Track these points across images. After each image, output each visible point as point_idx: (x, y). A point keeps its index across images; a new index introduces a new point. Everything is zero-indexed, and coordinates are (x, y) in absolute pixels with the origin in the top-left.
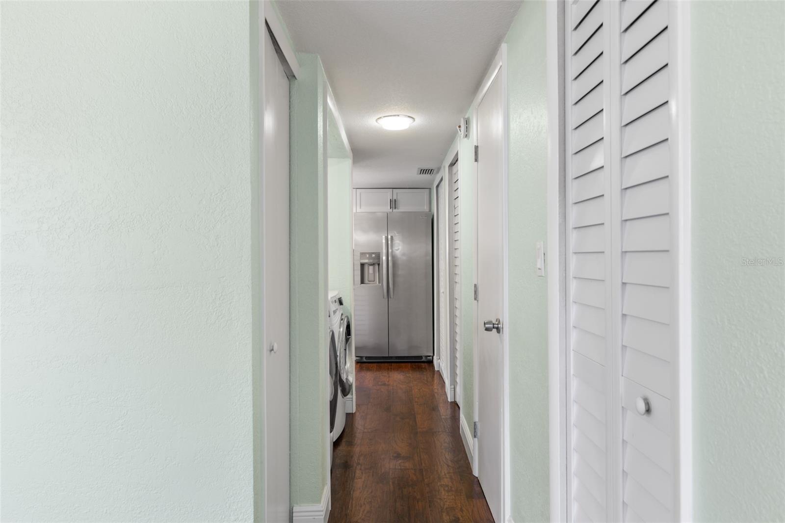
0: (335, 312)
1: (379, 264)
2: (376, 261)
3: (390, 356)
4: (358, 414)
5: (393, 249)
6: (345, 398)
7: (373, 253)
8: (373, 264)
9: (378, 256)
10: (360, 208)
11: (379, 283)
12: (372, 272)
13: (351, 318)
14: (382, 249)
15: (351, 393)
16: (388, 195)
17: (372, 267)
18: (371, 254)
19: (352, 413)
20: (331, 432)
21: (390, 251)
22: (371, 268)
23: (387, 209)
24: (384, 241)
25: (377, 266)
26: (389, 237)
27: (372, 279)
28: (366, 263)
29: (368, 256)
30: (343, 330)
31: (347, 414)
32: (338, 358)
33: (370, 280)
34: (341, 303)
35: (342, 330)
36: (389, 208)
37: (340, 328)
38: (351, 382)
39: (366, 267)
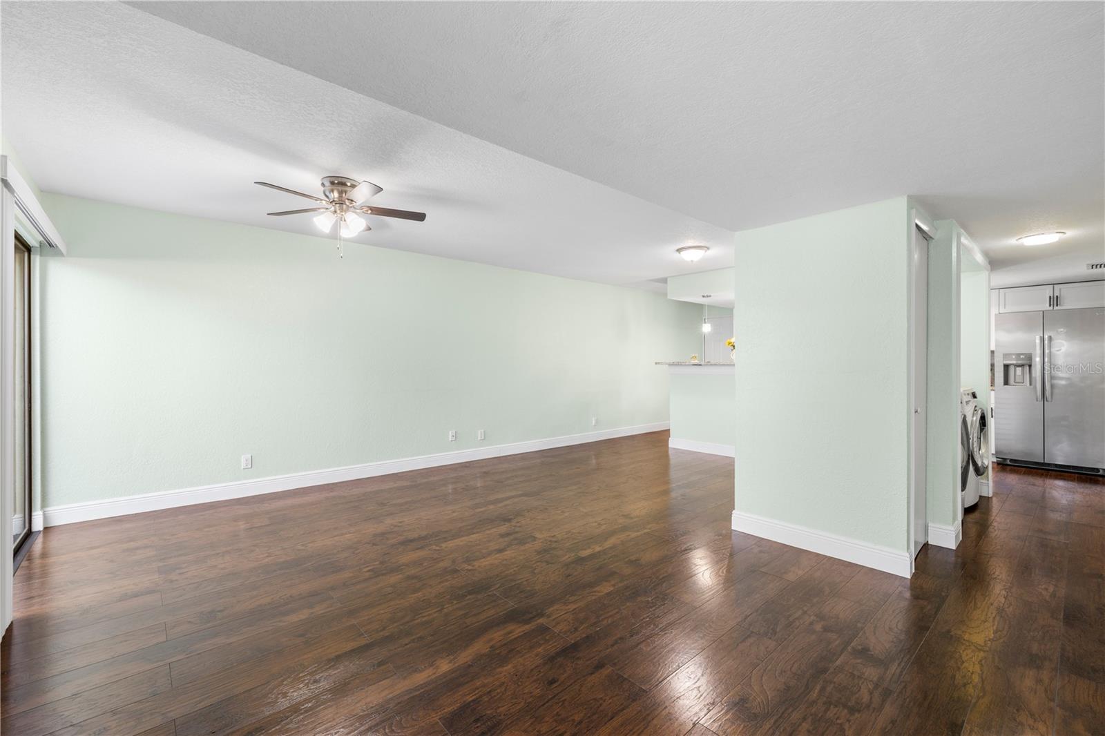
0: (967, 402)
1: (1030, 366)
2: (1028, 362)
3: (1046, 461)
4: (994, 499)
5: (1052, 350)
6: (979, 477)
7: (1022, 354)
8: (1022, 366)
9: (1029, 357)
10: (1005, 308)
11: (1030, 384)
12: (1020, 374)
13: (987, 411)
14: (1035, 349)
15: (985, 474)
16: (1048, 291)
17: (1020, 368)
18: (1019, 355)
19: (989, 497)
20: (962, 491)
21: (1047, 351)
22: (1019, 370)
23: (1046, 307)
24: (1038, 341)
25: (1028, 368)
26: (1046, 337)
27: (1021, 381)
28: (1013, 364)
29: (1014, 357)
30: (977, 418)
31: (980, 496)
32: (971, 441)
33: (1017, 381)
34: (974, 396)
35: (975, 418)
36: (1048, 305)
37: (973, 417)
38: (987, 464)
39: (1012, 369)
